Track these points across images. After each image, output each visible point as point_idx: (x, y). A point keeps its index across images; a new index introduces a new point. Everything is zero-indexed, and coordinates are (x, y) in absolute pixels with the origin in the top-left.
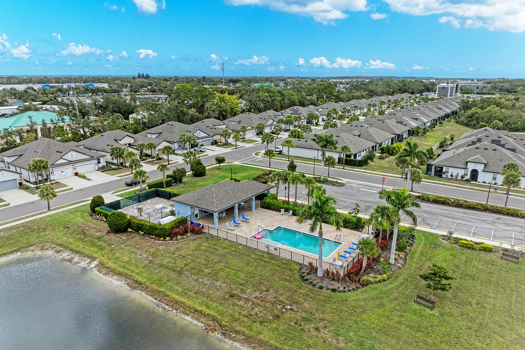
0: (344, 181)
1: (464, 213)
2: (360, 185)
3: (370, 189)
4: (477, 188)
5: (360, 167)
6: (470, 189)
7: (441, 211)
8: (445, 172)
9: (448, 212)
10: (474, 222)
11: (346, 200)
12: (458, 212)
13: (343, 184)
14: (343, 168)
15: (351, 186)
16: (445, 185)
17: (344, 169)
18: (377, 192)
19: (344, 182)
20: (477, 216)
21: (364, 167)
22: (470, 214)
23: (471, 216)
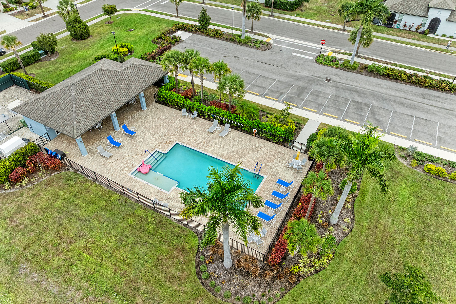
0: (271, 38)
1: (423, 96)
2: (291, 45)
3: (304, 54)
4: (435, 46)
5: (292, 12)
6: (427, 47)
7: (393, 93)
8: (397, 21)
9: (402, 95)
10: (438, 113)
11: (273, 76)
12: (416, 95)
13: (270, 44)
14: (270, 14)
15: (280, 48)
16: (395, 41)
17: (272, 16)
18: (312, 58)
19: (271, 41)
20: (440, 102)
21: (298, 12)
22: (430, 97)
23: (432, 102)
